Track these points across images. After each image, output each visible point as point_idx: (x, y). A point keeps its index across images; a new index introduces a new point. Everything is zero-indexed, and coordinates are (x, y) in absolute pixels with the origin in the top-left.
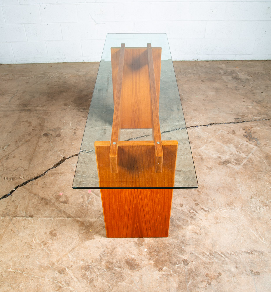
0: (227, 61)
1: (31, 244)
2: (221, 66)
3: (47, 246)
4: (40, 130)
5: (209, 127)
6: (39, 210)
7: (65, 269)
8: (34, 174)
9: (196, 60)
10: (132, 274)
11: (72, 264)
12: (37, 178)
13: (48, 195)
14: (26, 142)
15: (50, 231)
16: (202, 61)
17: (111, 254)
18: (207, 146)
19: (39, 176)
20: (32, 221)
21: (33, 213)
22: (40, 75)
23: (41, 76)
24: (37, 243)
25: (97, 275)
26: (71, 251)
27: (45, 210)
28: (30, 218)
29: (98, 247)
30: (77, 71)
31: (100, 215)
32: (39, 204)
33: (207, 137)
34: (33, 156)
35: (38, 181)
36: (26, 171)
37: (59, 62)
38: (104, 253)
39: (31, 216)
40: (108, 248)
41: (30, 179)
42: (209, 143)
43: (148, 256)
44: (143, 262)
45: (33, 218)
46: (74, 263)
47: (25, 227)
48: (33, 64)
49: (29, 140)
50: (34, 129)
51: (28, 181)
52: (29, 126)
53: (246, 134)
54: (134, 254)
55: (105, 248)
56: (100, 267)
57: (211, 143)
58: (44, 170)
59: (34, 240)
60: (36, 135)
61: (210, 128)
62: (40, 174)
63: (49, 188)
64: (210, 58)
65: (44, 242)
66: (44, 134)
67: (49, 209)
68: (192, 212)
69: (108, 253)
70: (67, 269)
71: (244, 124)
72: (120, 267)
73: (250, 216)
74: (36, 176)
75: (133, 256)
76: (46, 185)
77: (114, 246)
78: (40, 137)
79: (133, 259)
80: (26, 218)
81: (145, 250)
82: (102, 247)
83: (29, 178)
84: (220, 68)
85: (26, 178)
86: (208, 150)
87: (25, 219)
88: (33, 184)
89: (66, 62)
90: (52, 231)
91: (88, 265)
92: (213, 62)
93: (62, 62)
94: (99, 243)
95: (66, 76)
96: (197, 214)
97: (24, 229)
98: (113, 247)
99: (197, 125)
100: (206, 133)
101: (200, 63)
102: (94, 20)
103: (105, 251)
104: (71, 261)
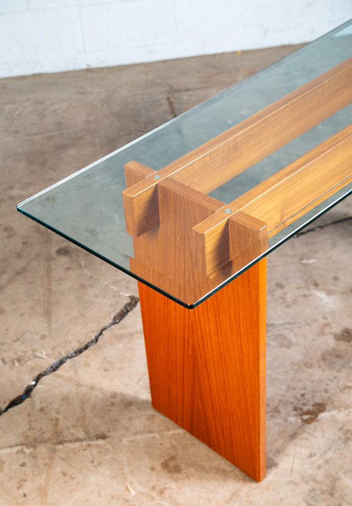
1: (125, 497)
3: (168, 496)
4: (42, 243)
6: (117, 420)
8: (70, 343)
12: (80, 351)
13: (126, 385)
14: (18, 273)
15: (162, 463)
17: (332, 494)
19: (86, 347)
20: (108, 446)
21: (103, 429)
24: (140, 493)
26: (231, 499)
27: (131, 418)
28: (101, 442)
29: (295, 483)
30: (81, 93)
31: (271, 412)
32: (110, 408)
34: (49, 303)
35: (88, 356)
36: (47, 339)
38: (315, 494)
39: (103, 437)
40: (318, 483)
41: (64, 354)
45: (108, 440)
47: (96, 463)
49: (24, 269)
50: (26, 243)
51: (62, 362)
52: (10, 236)
55: (311, 483)
58: (93, 332)
59: (130, 488)
60: (37, 255)
62: (85, 342)
63: (121, 369)
65: (158, 489)
66: (58, 252)
67: (141, 415)
69: (322, 493)
74: (76, 346)
76: (110, 363)
77: (332, 476)
78: (49, 259)
80: (91, 443)
82: (303, 482)
83: (60, 353)
85: (53, 354)
87: (89, 446)
88: (75, 365)
90: (166, 461)
94: (293, 473)
95: (57, 106)
97: (95, 466)
98: (331, 478)
103: (314, 490)
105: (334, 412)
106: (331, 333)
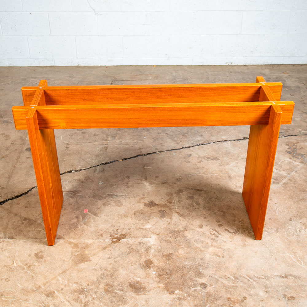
0: (273, 66)
1: (10, 267)
2: (263, 72)
3: (32, 268)
4: (21, 145)
5: (241, 142)
6: (22, 231)
7: (54, 292)
8: (14, 193)
9: (230, 64)
10: (137, 297)
11: (62, 287)
12: (17, 197)
13: (33, 215)
14: (3, 157)
15: (35, 253)
16: (238, 65)
17: (111, 277)
18: (237, 163)
19: (21, 195)
20: (12, 243)
21: (13, 235)
22: (19, 81)
23: (20, 83)
24: (19, 266)
25: (94, 298)
26: (62, 273)
27: (29, 231)
28: (10, 240)
29: (96, 270)
30: (70, 77)
32: (21, 225)
33: (238, 153)
34: (12, 173)
35: (20, 200)
36: (4, 189)
37: (45, 65)
38: (103, 276)
39: (12, 238)
40: (107, 271)
41: (9, 197)
42: (241, 159)
43: (158, 279)
44: (151, 285)
45: (14, 239)
46: (65, 286)
47: (3, 249)
48: (9, 67)
49: (7, 156)
50: (13, 143)
51: (7, 200)
52: (7, 139)
53: (289, 150)
54: (139, 277)
55: (104, 271)
56: (98, 290)
57: (242, 160)
58: (28, 189)
59: (15, 263)
60: (16, 150)
61: (243, 143)
62: (21, 193)
63: (34, 207)
64: (249, 61)
65: (28, 265)
66: (26, 149)
67: (35, 230)
68: (214, 234)
69: (107, 276)
70: (56, 292)
71: (287, 138)
72: (123, 290)
73: (287, 239)
74: (16, 194)
75: (139, 279)
76: (30, 204)
77: (115, 268)
78: (21, 152)
79: (138, 282)
80: (5, 240)
81: (154, 273)
82: (100, 270)
83: (7, 197)
84: (262, 74)
85: (4, 197)
86: (239, 167)
87: (4, 241)
88: (13, 203)
89: (54, 66)
90: (37, 253)
91: (83, 288)
92: (253, 66)
93: (49, 65)
94: (97, 265)
95: (55, 82)
96: (220, 236)
97: (2, 251)
98: (114, 270)
99: (226, 140)
100: (237, 148)
101: (236, 68)
102: (93, 9)
103: (103, 274)
104: (62, 284)
105: (129, 239)
106: (143, 202)
